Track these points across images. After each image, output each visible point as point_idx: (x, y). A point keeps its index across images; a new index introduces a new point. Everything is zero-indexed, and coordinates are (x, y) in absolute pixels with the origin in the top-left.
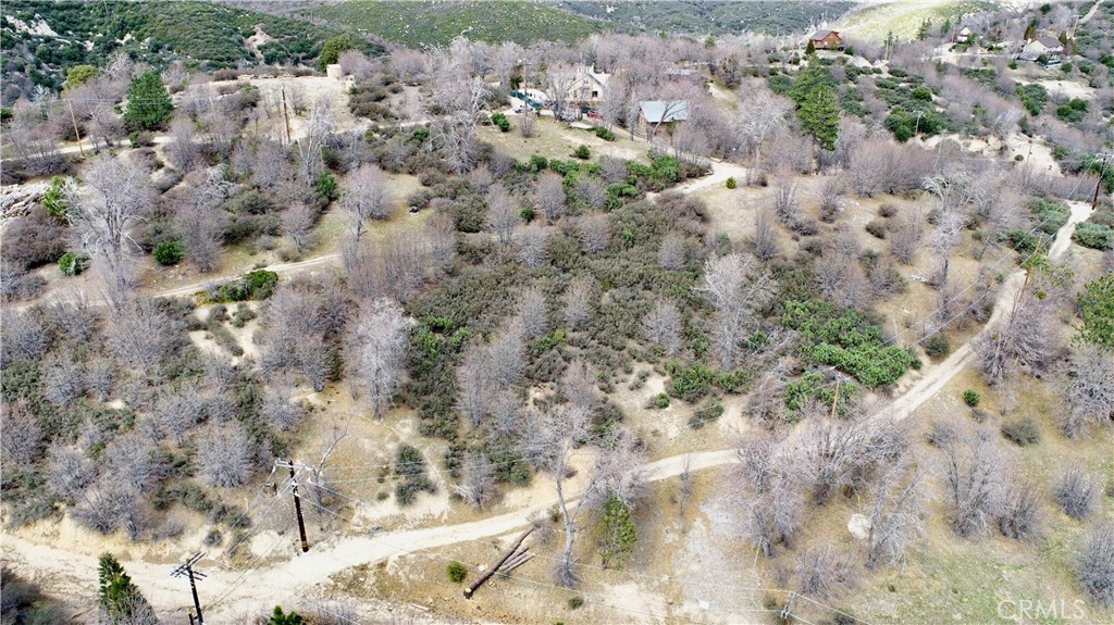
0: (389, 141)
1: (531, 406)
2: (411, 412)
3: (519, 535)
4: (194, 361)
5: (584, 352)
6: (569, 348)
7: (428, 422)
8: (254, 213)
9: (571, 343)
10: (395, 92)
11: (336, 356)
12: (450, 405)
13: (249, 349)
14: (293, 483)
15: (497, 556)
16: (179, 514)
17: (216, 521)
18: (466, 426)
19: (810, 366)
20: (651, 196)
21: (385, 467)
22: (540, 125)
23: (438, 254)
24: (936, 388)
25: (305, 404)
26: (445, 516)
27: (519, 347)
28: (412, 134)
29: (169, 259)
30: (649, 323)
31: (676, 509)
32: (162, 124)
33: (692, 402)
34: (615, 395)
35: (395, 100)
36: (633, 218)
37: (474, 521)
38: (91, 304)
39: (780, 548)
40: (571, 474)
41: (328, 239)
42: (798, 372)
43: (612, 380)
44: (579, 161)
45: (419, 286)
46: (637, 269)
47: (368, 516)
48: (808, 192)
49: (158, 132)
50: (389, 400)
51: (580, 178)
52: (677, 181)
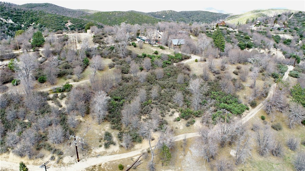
0: (103, 50)
1: (142, 121)
2: (109, 122)
3: (138, 156)
4: (48, 109)
5: (157, 106)
6: (152, 105)
7: (113, 125)
8: (66, 69)
9: (153, 103)
10: (105, 37)
11: (88, 107)
12: (120, 121)
13: (64, 105)
14: (75, 142)
15: (133, 162)
16: (43, 151)
17: (53, 153)
18: (124, 126)
19: (219, 109)
20: (175, 64)
21: (101, 138)
22: (144, 46)
23: (117, 79)
24: (253, 115)
25: (79, 120)
26: (118, 152)
27: (139, 104)
28: (110, 48)
29: (42, 81)
30: (175, 98)
31: (182, 149)
32: (42, 45)
33: (186, 119)
34: (165, 118)
35: (105, 39)
36: (170, 70)
37: (126, 153)
38: (20, 93)
39: (211, 159)
40: (153, 140)
41: (86, 76)
42: (216, 111)
43: (164, 114)
44: (155, 55)
45: (111, 88)
46: (171, 83)
47: (96, 152)
48: (217, 63)
49: (41, 48)
50: (102, 119)
51: (155, 59)
52: (182, 60)
